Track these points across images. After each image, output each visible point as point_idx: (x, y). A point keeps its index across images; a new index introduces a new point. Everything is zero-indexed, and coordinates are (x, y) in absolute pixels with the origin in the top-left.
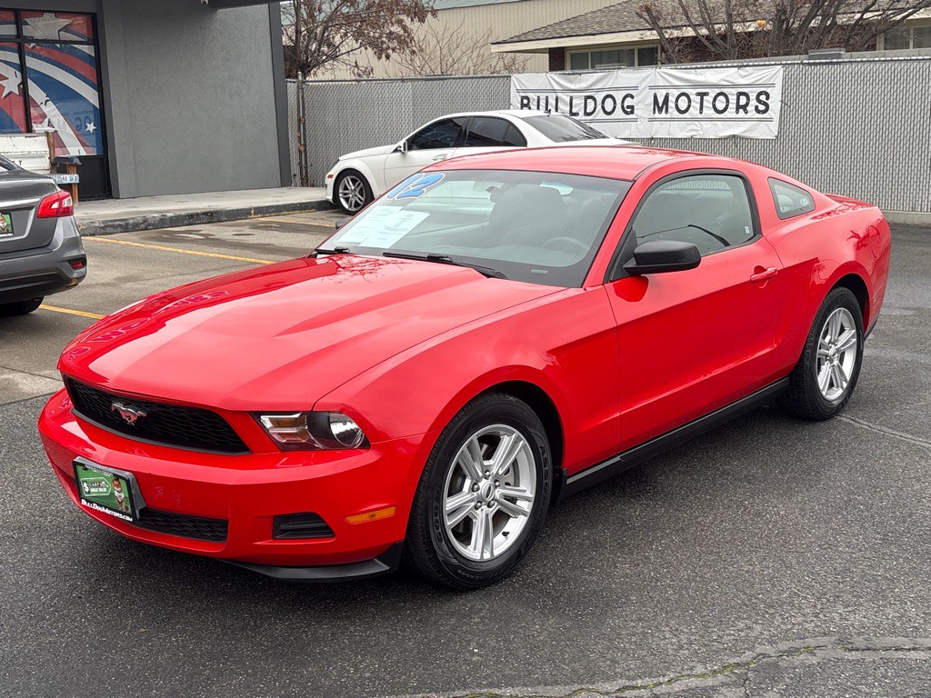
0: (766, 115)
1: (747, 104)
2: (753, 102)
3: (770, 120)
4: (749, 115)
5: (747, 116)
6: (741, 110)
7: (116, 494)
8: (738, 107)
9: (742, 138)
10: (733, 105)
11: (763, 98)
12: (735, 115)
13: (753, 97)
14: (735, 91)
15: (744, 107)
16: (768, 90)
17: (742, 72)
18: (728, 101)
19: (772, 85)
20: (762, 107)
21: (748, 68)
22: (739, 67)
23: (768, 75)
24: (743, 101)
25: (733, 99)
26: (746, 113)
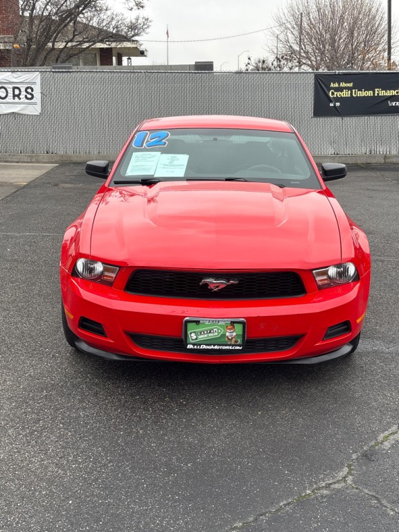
0: (32, 101)
1: (20, 94)
2: (24, 93)
3: (35, 104)
4: (21, 101)
5: (20, 101)
6: (16, 98)
7: (227, 334)
8: (14, 96)
9: (18, 114)
10: (10, 94)
11: (29, 90)
12: (12, 101)
13: (23, 90)
14: (11, 86)
15: (18, 96)
16: (32, 86)
17: (15, 75)
18: (7, 92)
19: (34, 83)
20: (29, 96)
21: (18, 73)
22: (13, 72)
23: (31, 77)
24: (17, 92)
25: (10, 91)
26: (20, 99)
